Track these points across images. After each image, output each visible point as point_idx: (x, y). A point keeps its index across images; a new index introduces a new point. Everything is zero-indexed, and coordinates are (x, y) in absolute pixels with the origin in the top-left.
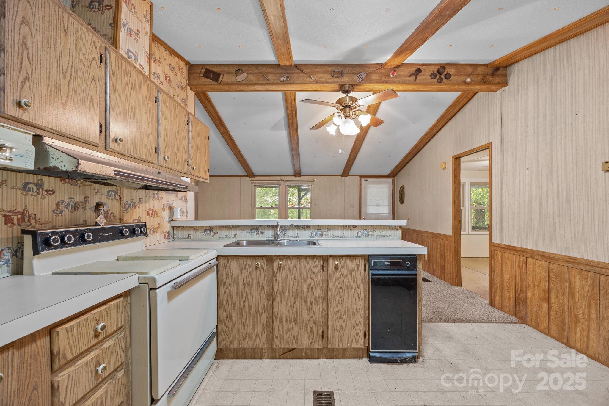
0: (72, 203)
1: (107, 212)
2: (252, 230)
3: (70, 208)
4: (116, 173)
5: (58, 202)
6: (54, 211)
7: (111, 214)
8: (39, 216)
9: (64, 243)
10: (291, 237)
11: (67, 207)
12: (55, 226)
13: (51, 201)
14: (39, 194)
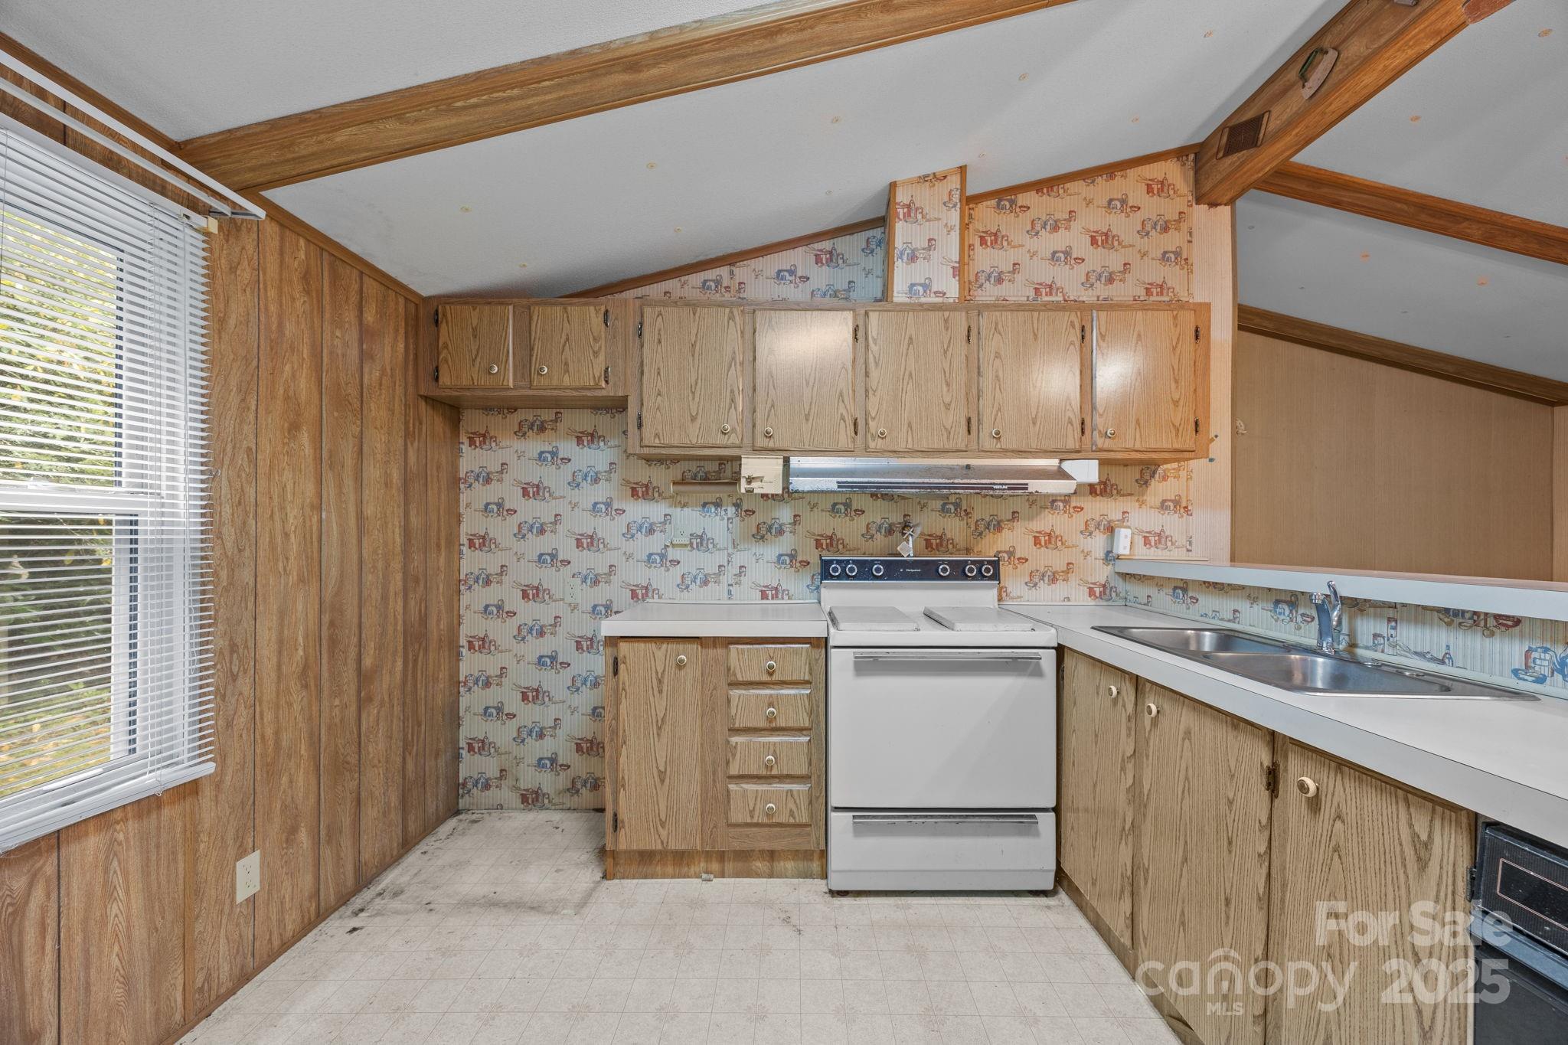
0: (886, 525)
1: (941, 536)
2: (1277, 602)
3: (883, 531)
4: (840, 485)
5: (869, 524)
6: (863, 535)
7: (948, 540)
8: (847, 541)
9: (844, 576)
10: (1416, 653)
11: (879, 530)
12: (864, 553)
13: (861, 523)
14: (847, 515)
